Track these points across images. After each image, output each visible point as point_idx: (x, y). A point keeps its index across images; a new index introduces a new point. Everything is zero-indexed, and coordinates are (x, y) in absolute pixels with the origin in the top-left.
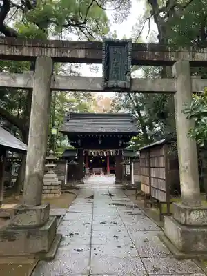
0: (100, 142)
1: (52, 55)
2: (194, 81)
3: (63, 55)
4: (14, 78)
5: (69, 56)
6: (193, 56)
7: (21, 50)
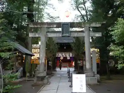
0: (65, 48)
1: (46, 27)
2: (90, 33)
3: (50, 27)
4: (35, 34)
5: (51, 27)
6: (90, 25)
7: (37, 26)
